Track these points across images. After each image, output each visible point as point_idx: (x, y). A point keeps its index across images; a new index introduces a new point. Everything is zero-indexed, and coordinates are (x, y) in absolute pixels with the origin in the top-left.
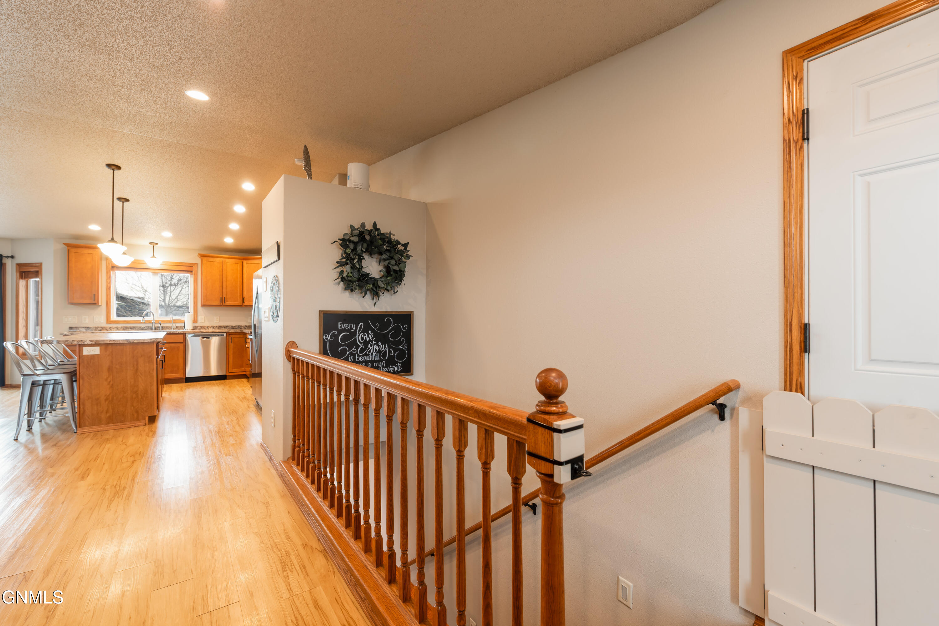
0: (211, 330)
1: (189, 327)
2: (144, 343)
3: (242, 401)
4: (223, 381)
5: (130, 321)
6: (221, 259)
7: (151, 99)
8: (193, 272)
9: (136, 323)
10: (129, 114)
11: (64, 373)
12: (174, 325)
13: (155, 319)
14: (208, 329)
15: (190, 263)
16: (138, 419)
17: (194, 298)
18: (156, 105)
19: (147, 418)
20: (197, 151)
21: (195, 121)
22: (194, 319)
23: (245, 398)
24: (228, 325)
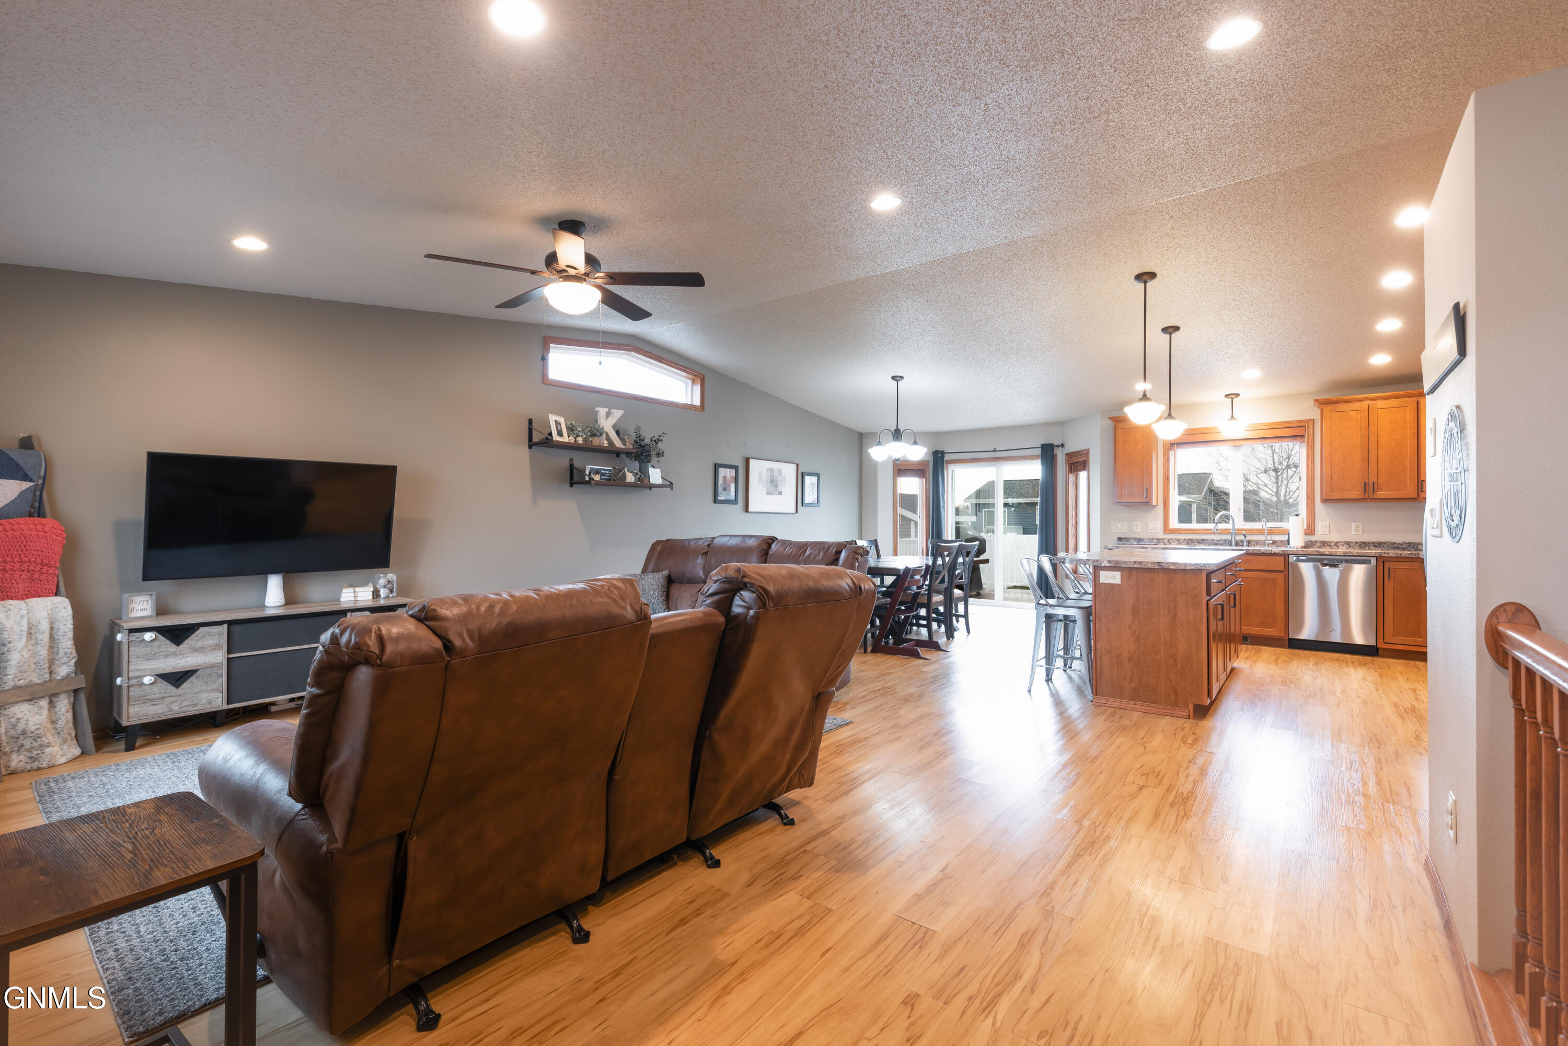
0: (1342, 550)
1: (1297, 542)
2: (1185, 570)
3: (1402, 717)
4: (1368, 658)
5: (1197, 530)
6: (1366, 404)
7: (1157, 107)
8: (1306, 437)
9: (1207, 533)
10: (1139, 165)
11: (1079, 608)
12: (1269, 537)
13: (1236, 527)
14: (1338, 547)
15: (1299, 421)
16: (1175, 704)
17: (1308, 486)
18: (1171, 118)
19: (1191, 707)
20: (1277, 183)
21: (1251, 110)
22: (1308, 527)
23: (1413, 710)
24: (1384, 541)
